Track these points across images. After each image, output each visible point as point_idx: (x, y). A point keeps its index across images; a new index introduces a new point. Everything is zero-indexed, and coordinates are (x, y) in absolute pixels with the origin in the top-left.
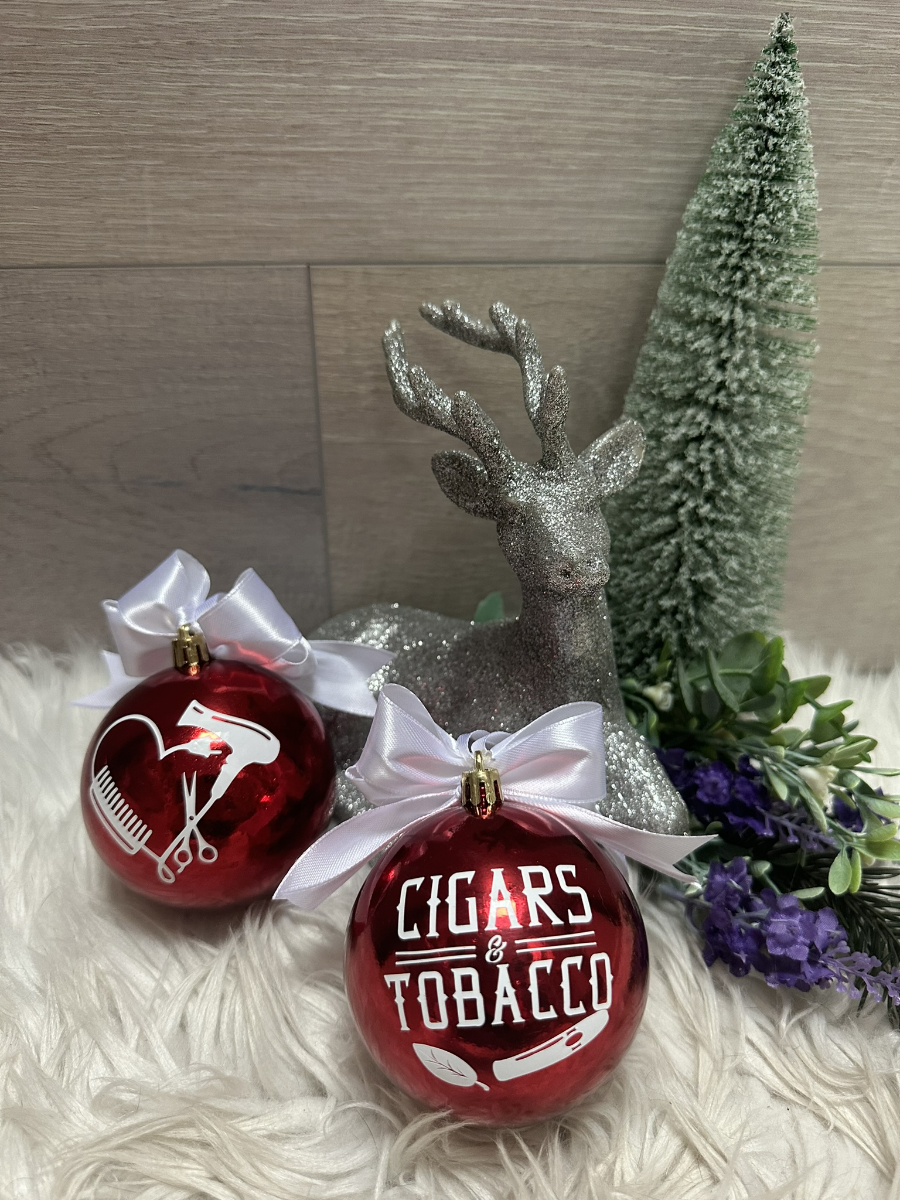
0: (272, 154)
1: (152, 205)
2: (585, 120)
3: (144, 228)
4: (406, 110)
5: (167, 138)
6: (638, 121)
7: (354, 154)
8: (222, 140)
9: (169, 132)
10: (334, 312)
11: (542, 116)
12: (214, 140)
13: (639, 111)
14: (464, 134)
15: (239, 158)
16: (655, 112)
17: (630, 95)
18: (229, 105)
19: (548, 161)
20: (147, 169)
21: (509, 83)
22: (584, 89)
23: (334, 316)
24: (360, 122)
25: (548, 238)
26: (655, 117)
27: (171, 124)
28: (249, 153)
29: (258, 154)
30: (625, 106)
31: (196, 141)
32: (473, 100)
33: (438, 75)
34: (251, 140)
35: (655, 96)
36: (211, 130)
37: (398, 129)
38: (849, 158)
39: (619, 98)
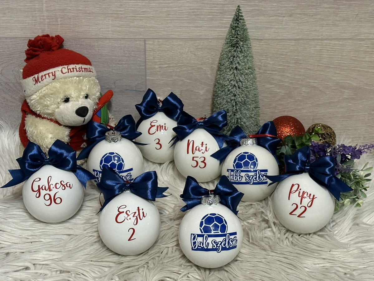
0: (138, 17)
1: (110, 27)
2: (208, 10)
3: (109, 31)
4: (168, 8)
5: (115, 14)
6: (221, 10)
7: (156, 17)
8: (127, 14)
9: (116, 12)
10: (151, 49)
11: (198, 9)
12: (126, 14)
13: (220, 8)
14: (180, 13)
15: (131, 17)
16: (224, 8)
17: (218, 5)
18: (129, 7)
19: (200, 18)
20: (111, 19)
21: (190, 3)
22: (207, 4)
23: (150, 50)
24: (157, 11)
25: (201, 34)
26: (224, 9)
27: (117, 11)
28: (133, 17)
29: (135, 17)
30: (217, 7)
31: (122, 14)
32: (182, 6)
33: (174, 2)
34: (134, 14)
35: (224, 5)
36: (125, 12)
37: (165, 12)
38: (273, 16)
39: (215, 5)
